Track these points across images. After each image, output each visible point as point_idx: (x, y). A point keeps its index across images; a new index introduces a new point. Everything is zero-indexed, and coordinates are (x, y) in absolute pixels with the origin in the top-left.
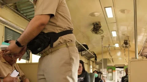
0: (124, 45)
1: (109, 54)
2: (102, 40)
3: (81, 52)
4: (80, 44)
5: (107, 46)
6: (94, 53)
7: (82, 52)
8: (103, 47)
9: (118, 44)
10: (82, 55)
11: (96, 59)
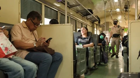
0: (125, 9)
1: (111, 18)
2: (105, 5)
3: (86, 16)
4: (85, 9)
5: (109, 11)
6: (98, 17)
7: (88, 16)
8: (106, 11)
9: (119, 9)
10: (87, 19)
11: (99, 22)
